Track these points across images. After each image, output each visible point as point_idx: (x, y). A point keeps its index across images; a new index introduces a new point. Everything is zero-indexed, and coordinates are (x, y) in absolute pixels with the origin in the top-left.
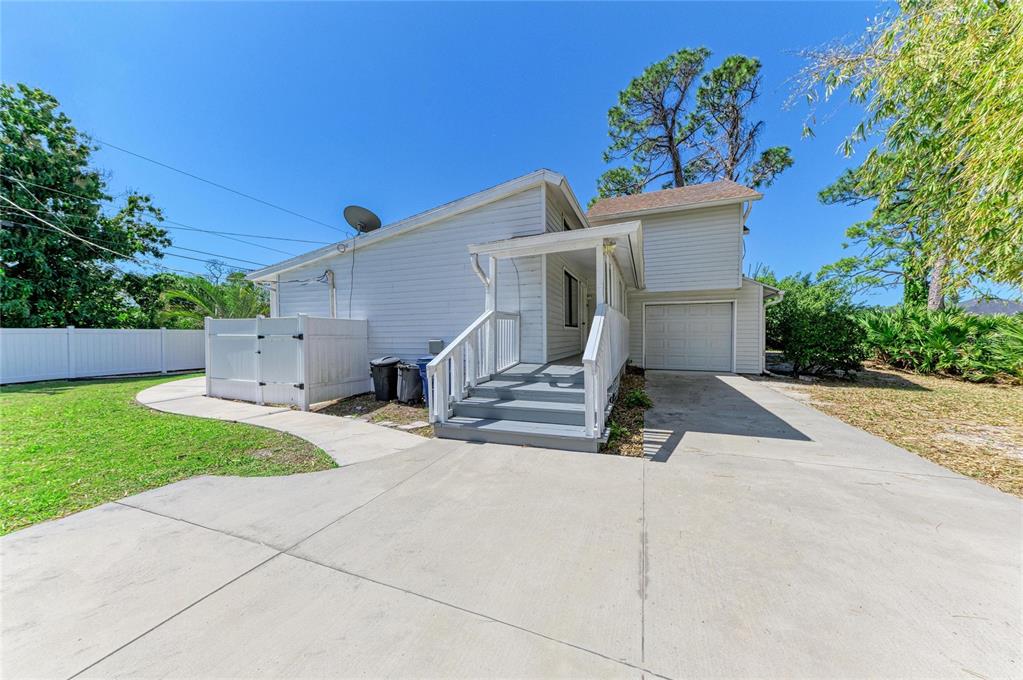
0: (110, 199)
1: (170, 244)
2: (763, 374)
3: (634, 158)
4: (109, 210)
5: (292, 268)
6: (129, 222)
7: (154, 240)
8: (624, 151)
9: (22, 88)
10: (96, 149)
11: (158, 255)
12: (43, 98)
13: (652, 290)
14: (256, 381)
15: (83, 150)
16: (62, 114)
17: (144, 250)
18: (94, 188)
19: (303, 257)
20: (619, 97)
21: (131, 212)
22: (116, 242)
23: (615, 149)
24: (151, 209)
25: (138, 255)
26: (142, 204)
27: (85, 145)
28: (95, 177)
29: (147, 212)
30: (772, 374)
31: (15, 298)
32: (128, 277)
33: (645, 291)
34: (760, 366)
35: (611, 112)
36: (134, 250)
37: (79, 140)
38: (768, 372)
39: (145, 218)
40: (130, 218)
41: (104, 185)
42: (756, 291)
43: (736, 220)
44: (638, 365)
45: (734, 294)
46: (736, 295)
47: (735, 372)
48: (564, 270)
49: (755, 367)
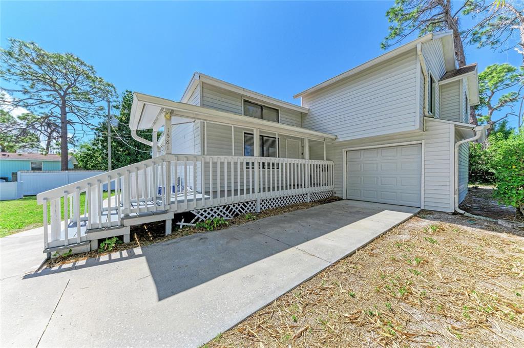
2: (455, 213)
8: (397, 38)
13: (341, 140)
23: (390, 38)
30: (467, 214)
33: (337, 140)
34: (451, 203)
42: (446, 131)
43: (414, 66)
44: (340, 196)
45: (422, 135)
46: (423, 137)
47: (422, 208)
48: (245, 133)
49: (447, 206)
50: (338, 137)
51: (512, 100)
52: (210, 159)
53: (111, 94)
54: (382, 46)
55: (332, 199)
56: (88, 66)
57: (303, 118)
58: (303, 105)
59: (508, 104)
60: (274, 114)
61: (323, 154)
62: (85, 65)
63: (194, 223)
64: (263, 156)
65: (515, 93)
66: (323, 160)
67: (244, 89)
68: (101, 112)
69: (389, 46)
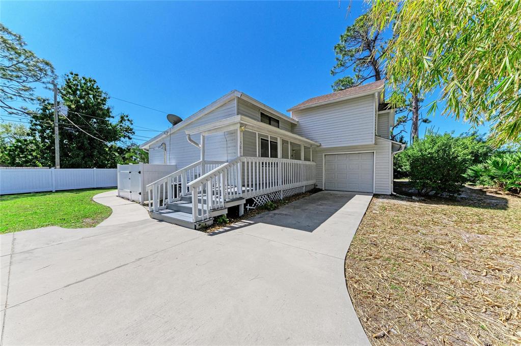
0: (113, 117)
1: (134, 134)
2: (392, 195)
3: (354, 70)
4: (113, 121)
5: (152, 143)
6: (121, 126)
7: (128, 133)
8: (342, 68)
9: (84, 78)
10: (109, 98)
11: (130, 138)
12: (90, 81)
13: (324, 147)
14: (129, 191)
15: (104, 100)
16: (97, 86)
17: (125, 137)
18: (107, 113)
19: (156, 138)
20: (340, 38)
21: (121, 121)
22: (113, 135)
23: (337, 67)
24: (128, 120)
25: (122, 139)
26: (126, 118)
27: (105, 97)
28: (108, 109)
29: (127, 121)
30: (398, 195)
31: (77, 157)
32: (119, 148)
33: (321, 147)
34: (390, 190)
35: (335, 47)
36: (120, 137)
37: (103, 95)
38: (395, 194)
39: (126, 124)
40: (121, 124)
41: (111, 112)
42: (387, 145)
43: (371, 104)
44: (320, 188)
45: (374, 147)
46: (375, 148)
47: (374, 193)
48: (262, 139)
49: (387, 191)
50: (322, 145)
51: (404, 122)
52: (245, 159)
53: (45, 72)
54: (331, 72)
55: (315, 190)
56: (15, 35)
57: (293, 127)
58: (293, 117)
59: (402, 123)
60: (276, 124)
61: (310, 156)
62: (10, 33)
63: (254, 206)
64: (283, 158)
65: (405, 117)
66: (310, 161)
67: (264, 105)
68: (27, 93)
69: (336, 73)
